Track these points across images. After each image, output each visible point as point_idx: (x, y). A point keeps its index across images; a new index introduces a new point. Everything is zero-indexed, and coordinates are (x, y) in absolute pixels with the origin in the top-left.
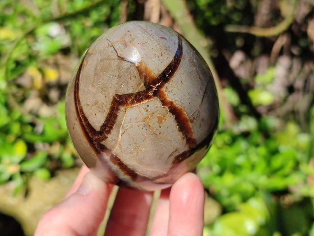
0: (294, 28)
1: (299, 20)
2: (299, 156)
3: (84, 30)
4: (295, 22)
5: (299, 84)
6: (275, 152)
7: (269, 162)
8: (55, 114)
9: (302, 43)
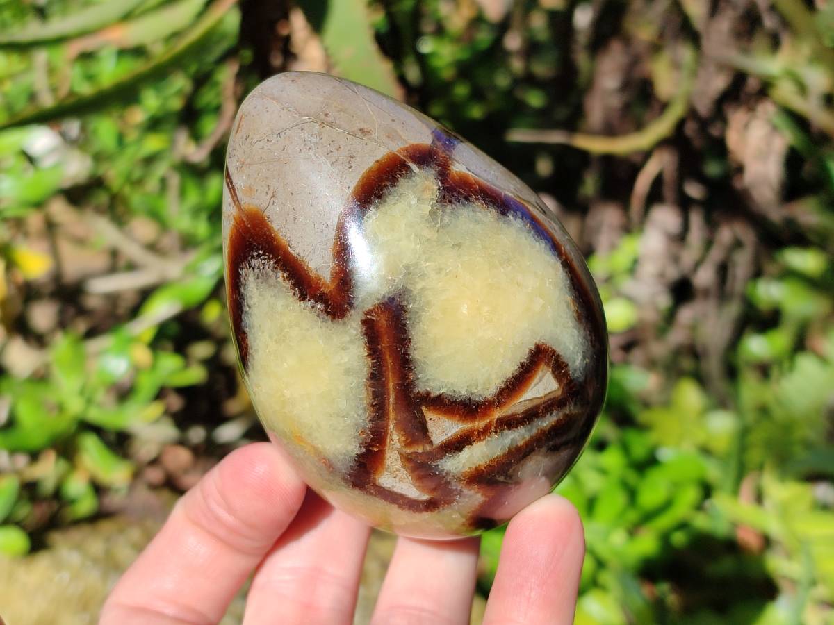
0: (690, 129)
1: (704, 108)
2: (713, 471)
3: (121, 139)
4: (692, 113)
5: (704, 277)
6: (647, 464)
7: (632, 494)
8: (47, 367)
9: (713, 169)
